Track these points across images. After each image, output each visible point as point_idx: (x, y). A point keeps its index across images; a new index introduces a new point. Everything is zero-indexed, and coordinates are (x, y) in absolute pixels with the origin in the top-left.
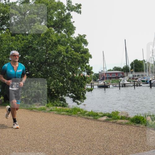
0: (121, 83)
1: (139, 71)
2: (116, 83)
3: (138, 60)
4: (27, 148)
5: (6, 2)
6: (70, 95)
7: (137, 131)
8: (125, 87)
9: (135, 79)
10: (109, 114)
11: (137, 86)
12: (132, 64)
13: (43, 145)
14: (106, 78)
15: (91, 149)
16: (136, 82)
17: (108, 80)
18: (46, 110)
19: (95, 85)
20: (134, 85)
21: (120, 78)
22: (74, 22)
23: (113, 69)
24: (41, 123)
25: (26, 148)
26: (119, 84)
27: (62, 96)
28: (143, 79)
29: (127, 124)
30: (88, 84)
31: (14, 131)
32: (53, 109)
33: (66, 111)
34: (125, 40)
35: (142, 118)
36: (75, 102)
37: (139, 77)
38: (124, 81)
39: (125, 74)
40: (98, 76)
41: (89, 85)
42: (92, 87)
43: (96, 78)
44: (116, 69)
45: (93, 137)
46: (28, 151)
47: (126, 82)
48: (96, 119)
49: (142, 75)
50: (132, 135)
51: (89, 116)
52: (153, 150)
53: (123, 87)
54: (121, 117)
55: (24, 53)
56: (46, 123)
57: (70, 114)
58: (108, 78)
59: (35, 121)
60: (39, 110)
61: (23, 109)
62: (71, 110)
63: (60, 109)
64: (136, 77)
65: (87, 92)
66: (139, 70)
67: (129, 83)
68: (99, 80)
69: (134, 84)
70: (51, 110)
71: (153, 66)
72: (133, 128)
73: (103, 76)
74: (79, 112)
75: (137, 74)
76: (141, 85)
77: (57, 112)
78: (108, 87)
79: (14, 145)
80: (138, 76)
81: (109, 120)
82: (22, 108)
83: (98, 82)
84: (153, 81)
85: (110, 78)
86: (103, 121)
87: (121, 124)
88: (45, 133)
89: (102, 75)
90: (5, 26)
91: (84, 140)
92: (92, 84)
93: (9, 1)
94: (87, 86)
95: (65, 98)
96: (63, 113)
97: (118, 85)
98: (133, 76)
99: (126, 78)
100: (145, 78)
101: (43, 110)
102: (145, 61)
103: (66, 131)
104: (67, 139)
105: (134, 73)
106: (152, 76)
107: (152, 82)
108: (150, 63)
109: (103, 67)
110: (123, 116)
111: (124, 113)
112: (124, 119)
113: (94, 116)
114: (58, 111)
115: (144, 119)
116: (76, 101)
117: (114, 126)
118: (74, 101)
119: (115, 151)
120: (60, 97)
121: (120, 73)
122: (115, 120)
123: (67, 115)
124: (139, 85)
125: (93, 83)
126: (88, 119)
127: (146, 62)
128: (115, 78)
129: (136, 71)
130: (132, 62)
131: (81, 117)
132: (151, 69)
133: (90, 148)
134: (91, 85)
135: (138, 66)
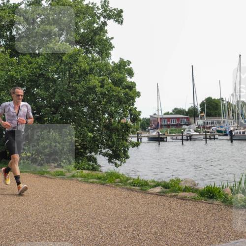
0: (185, 133)
1: (213, 116)
2: (177, 134)
3: (213, 98)
4: (34, 235)
5: (3, 3)
6: (104, 151)
7: (209, 211)
8: (191, 140)
9: (207, 128)
10: (165, 182)
11: (210, 138)
12: (202, 105)
13: (60, 231)
14: (162, 125)
15: (137, 238)
16: (208, 132)
17: (164, 129)
18: (65, 175)
19: (144, 136)
20: (206, 138)
21: (184, 127)
22: (112, 38)
23: (173, 111)
24: (57, 196)
25: (32, 235)
26: (182, 136)
27: (90, 153)
28: (219, 129)
29: (193, 199)
30: (132, 135)
31: (13, 209)
32: (76, 174)
33: (96, 176)
34: (192, 66)
35: (218, 191)
36: (112, 163)
37: (213, 125)
38: (189, 131)
39: (192, 120)
40: (148, 122)
41: (135, 137)
42: (140, 140)
43: (146, 125)
44: (178, 111)
45: (139, 219)
46: (36, 241)
47: (193, 133)
48: (145, 190)
49: (219, 123)
50: (200, 217)
51: (134, 186)
52: (234, 242)
53: (187, 140)
54: (184, 187)
55: (31, 84)
56: (65, 196)
57: (103, 182)
58: (165, 125)
59: (48, 193)
60: (54, 176)
61: (27, 174)
62: (105, 175)
63: (88, 175)
64: (209, 125)
65: (131, 148)
66: (213, 114)
67: (198, 133)
68: (150, 128)
69: (206, 136)
70: (73, 176)
71: (235, 108)
72: (203, 206)
73: (156, 123)
74: (119, 180)
75: (210, 120)
76: (216, 137)
77: (82, 179)
78: (165, 140)
79: (13, 232)
80: (212, 123)
81: (164, 193)
82: (26, 172)
83: (148, 131)
84: (236, 131)
85: (168, 126)
86: (156, 194)
87: (184, 200)
88: (63, 212)
89: (154, 121)
90: (2, 40)
91: (126, 223)
92: (139, 135)
93: (8, 1)
94: (130, 139)
95: (95, 156)
96: (91, 180)
97: (180, 137)
98: (204, 123)
99: (192, 126)
100: (222, 127)
101: (61, 175)
102: (223, 101)
103: (96, 210)
104: (99, 222)
105: (206, 119)
106: (234, 124)
107: (234, 134)
108: (231, 102)
109: (157, 108)
110: (187, 186)
111: (189, 182)
112: (189, 191)
113: (142, 185)
114: (85, 177)
115: (220, 192)
116: (112, 161)
117: (173, 202)
118: (110, 161)
119: (174, 242)
120: (88, 154)
121: (182, 118)
122: (175, 192)
123: (98, 184)
124: (213, 137)
125: (141, 134)
126: (132, 190)
127: (225, 102)
128: (176, 125)
129: (209, 115)
130: (203, 101)
131: (120, 187)
132: (233, 112)
133: (134, 237)
134: (138, 137)
135: (212, 107)
